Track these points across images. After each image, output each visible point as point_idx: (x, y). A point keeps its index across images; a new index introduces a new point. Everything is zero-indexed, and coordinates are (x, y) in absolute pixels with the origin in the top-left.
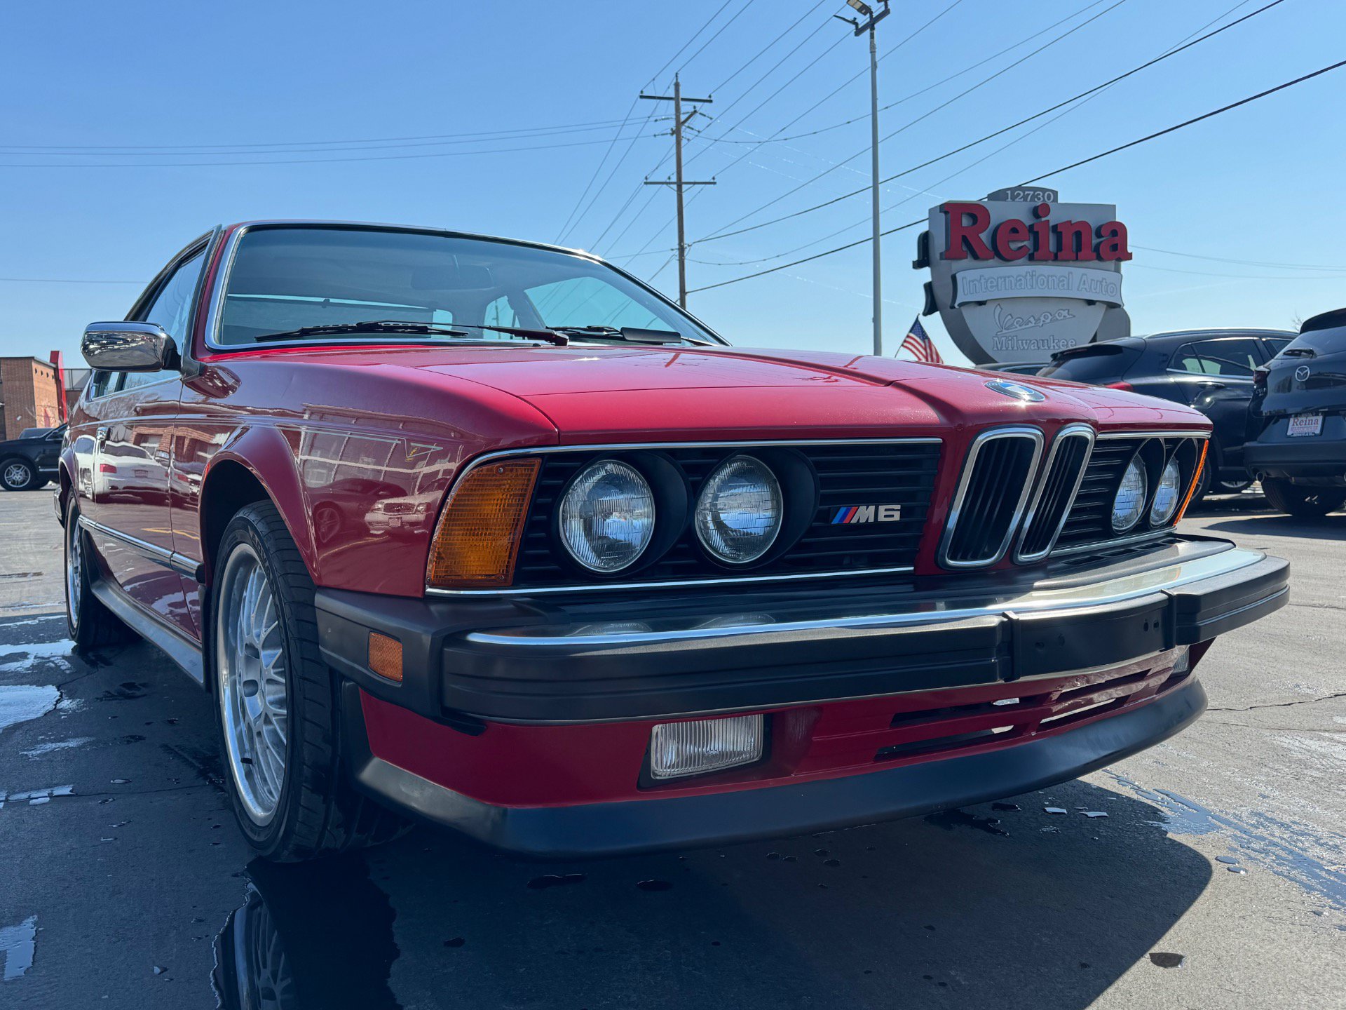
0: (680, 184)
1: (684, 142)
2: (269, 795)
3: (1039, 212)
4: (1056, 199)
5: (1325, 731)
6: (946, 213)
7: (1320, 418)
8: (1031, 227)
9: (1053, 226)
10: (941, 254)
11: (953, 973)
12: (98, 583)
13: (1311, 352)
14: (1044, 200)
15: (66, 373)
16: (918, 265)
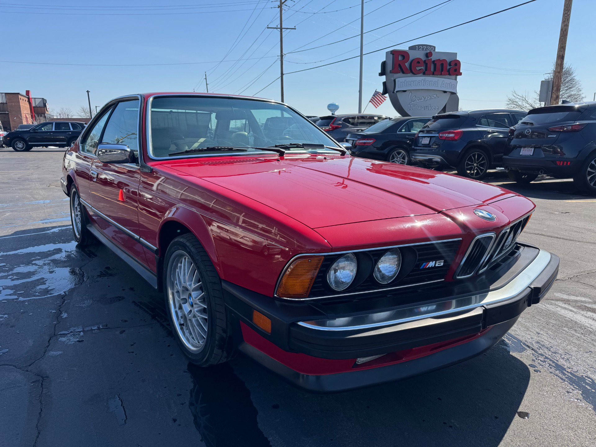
0: (281, 29)
1: (283, 11)
2: (192, 339)
3: (428, 55)
4: (434, 50)
5: (552, 300)
6: (393, 54)
7: (533, 149)
8: (425, 61)
9: (433, 61)
10: (390, 71)
11: (453, 421)
12: (89, 225)
13: (532, 124)
14: (430, 50)
15: (33, 100)
16: (381, 74)
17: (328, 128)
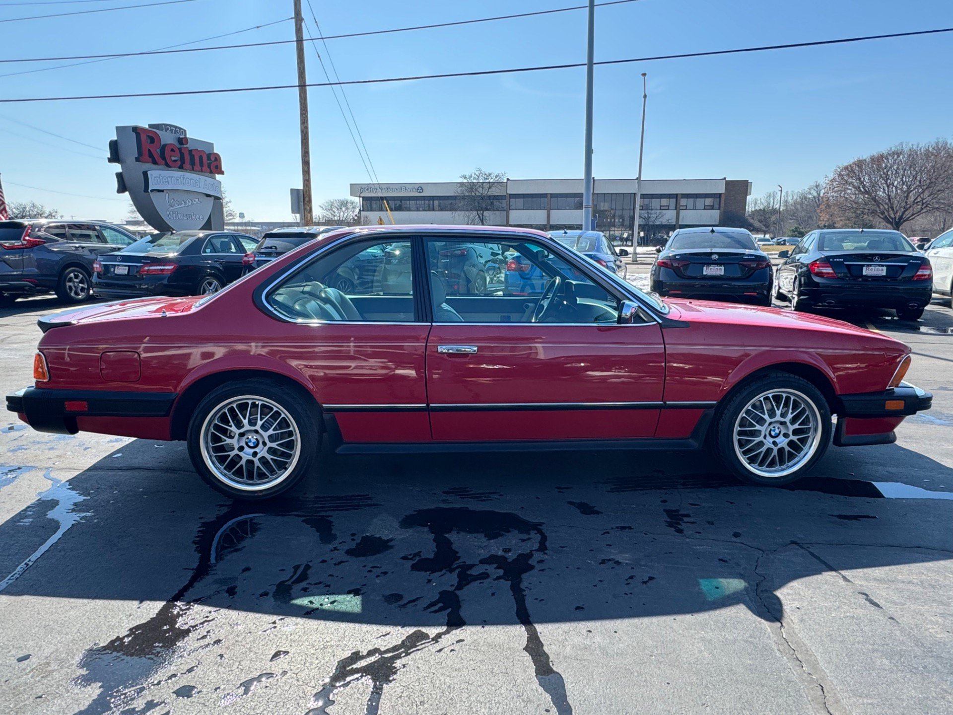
3: (180, 141)
8: (179, 149)
9: (189, 151)
10: (136, 158)
17: (20, 244)
